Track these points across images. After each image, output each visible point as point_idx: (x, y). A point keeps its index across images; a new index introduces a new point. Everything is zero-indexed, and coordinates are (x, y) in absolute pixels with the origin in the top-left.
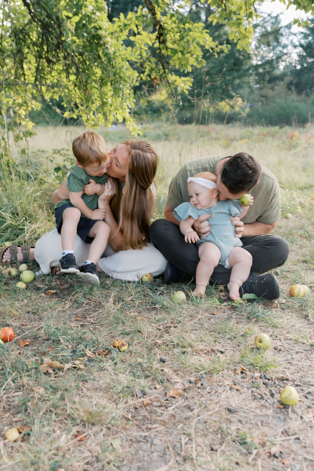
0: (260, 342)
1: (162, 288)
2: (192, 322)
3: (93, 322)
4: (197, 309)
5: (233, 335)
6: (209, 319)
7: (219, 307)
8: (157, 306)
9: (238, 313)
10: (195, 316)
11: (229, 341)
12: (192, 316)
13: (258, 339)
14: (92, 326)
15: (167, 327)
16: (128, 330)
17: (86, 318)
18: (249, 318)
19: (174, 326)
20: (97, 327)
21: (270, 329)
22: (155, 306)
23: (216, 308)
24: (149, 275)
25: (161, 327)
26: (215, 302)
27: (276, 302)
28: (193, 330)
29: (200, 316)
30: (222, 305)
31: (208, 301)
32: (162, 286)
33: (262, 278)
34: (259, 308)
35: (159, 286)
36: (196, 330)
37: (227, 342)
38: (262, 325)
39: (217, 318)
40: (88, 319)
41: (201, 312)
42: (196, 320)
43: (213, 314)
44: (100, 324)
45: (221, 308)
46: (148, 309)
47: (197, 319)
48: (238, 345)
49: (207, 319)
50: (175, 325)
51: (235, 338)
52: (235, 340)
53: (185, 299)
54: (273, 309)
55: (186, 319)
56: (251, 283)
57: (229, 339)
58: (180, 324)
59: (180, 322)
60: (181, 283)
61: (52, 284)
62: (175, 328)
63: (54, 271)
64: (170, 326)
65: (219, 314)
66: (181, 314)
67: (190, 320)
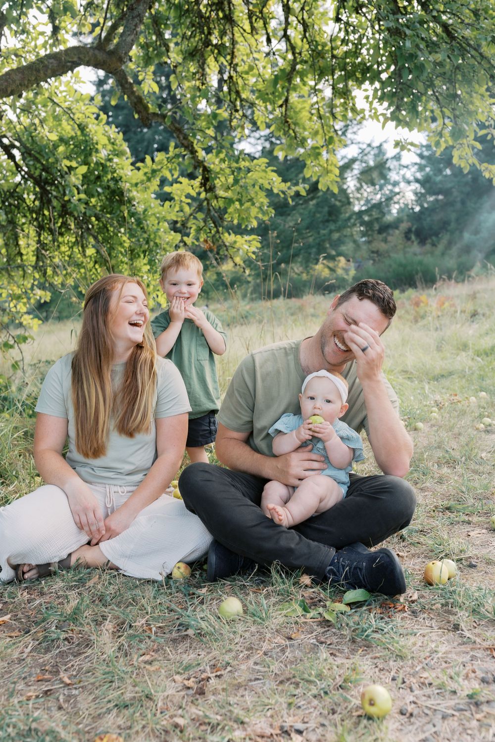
0: (372, 703)
1: (204, 590)
2: (251, 662)
3: (68, 681)
4: (262, 630)
5: (323, 686)
6: (283, 651)
7: (303, 620)
8: (190, 632)
9: (334, 630)
10: (256, 647)
11: (315, 702)
12: (252, 648)
13: (367, 697)
14: (66, 692)
15: (203, 680)
16: (128, 696)
17: (58, 672)
18: (353, 641)
19: (216, 676)
20: (74, 692)
21: (391, 663)
22: (185, 633)
23: (296, 623)
24: (182, 565)
25: (190, 683)
26: (294, 611)
27: (402, 600)
28: (250, 680)
29: (265, 646)
30: (308, 615)
31: (283, 609)
32: (204, 587)
33: (372, 558)
34: (371, 619)
35: (199, 587)
36: (258, 679)
37: (313, 704)
38: (378, 655)
39: (296, 644)
40: (62, 675)
41: (268, 635)
42: (256, 657)
43: (290, 639)
44: (82, 684)
45: (305, 623)
46: (174, 641)
47: (261, 653)
48: (333, 709)
49: (278, 650)
50: (218, 673)
51: (326, 693)
52: (327, 699)
53: (241, 611)
54: (397, 615)
55: (241, 655)
56: (355, 568)
57: (315, 697)
58: (229, 669)
59: (228, 664)
60: (239, 574)
61: (16, 599)
62: (217, 680)
63: (20, 572)
64: (210, 678)
65: (302, 638)
66: (232, 647)
67: (248, 657)
